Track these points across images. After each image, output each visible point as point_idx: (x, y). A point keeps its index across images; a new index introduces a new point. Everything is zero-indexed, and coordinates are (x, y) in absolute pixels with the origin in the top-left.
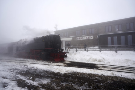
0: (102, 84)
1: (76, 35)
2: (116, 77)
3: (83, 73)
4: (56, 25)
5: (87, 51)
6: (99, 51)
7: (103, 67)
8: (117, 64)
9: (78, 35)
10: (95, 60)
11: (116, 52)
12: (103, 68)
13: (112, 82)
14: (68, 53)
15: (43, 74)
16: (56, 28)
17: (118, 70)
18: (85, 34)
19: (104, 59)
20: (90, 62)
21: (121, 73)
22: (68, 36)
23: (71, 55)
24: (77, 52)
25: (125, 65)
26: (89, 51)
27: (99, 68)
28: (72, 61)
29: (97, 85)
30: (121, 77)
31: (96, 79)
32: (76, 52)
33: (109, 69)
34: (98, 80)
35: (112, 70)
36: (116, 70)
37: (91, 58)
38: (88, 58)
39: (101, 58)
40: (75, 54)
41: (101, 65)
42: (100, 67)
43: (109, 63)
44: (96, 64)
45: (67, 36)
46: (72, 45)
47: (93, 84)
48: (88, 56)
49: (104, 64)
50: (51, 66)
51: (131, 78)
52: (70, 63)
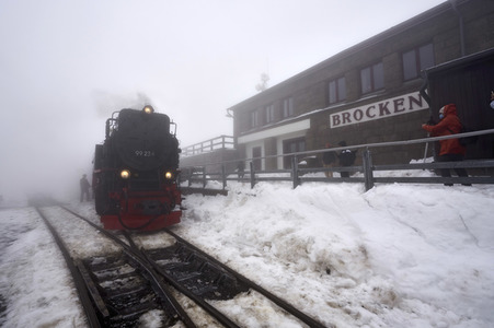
1: (328, 104)
16: (262, 89)
18: (372, 91)
22: (294, 114)
45: (289, 117)
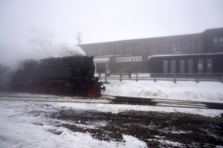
0: (168, 122)
1: (115, 54)
2: (179, 113)
3: (142, 111)
4: (79, 34)
5: (137, 81)
6: (153, 81)
7: (161, 102)
8: (176, 98)
9: (118, 54)
10: (149, 93)
11: (175, 82)
12: (162, 104)
13: (177, 119)
14: (108, 83)
15: (89, 116)
16: (78, 39)
17: (180, 105)
18: (129, 53)
19: (160, 91)
20: (142, 96)
21: (183, 109)
22: (103, 55)
23: (112, 86)
24: (122, 82)
25: (185, 99)
26: (139, 81)
27: (157, 104)
28: (117, 95)
29: (164, 123)
30: (185, 113)
31: (159, 117)
32: (120, 82)
33: (170, 105)
34: (162, 117)
35: (173, 105)
36: (178, 105)
37: (143, 91)
38: (139, 90)
39: (156, 91)
40: (119, 85)
41: (159, 100)
42: (158, 102)
43: (167, 96)
44: (151, 99)
45: (100, 55)
46: (108, 69)
47: (159, 121)
48: (138, 87)
49: (161, 98)
50: (92, 105)
51: (195, 114)
52: (114, 98)
